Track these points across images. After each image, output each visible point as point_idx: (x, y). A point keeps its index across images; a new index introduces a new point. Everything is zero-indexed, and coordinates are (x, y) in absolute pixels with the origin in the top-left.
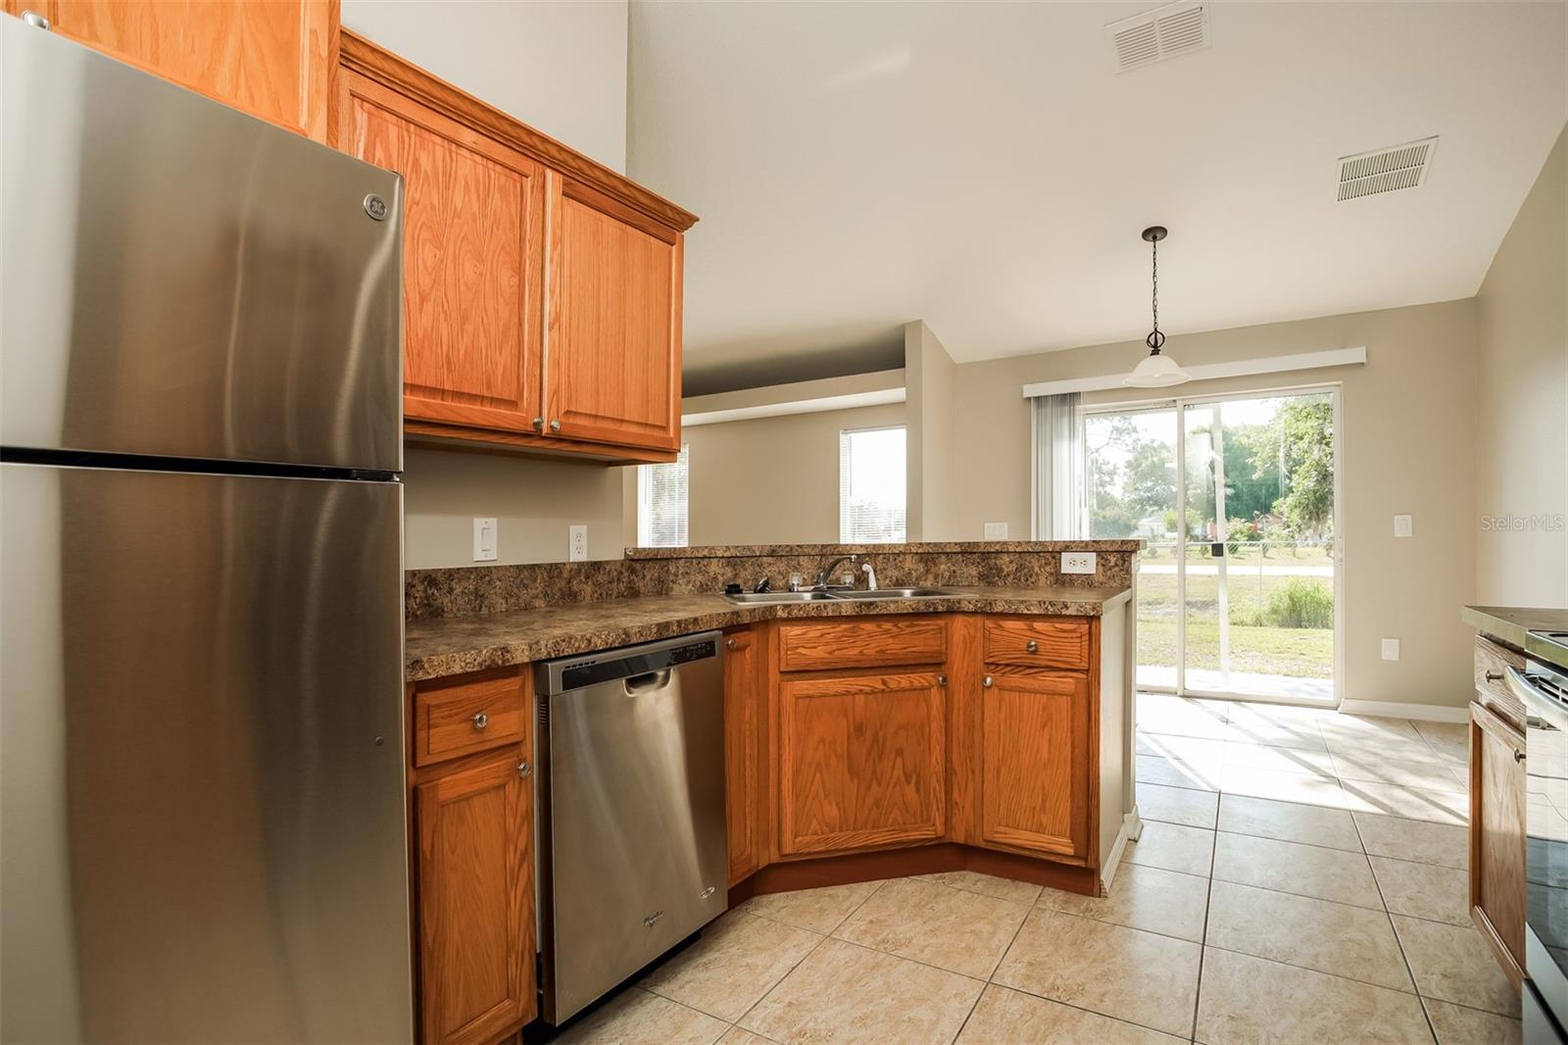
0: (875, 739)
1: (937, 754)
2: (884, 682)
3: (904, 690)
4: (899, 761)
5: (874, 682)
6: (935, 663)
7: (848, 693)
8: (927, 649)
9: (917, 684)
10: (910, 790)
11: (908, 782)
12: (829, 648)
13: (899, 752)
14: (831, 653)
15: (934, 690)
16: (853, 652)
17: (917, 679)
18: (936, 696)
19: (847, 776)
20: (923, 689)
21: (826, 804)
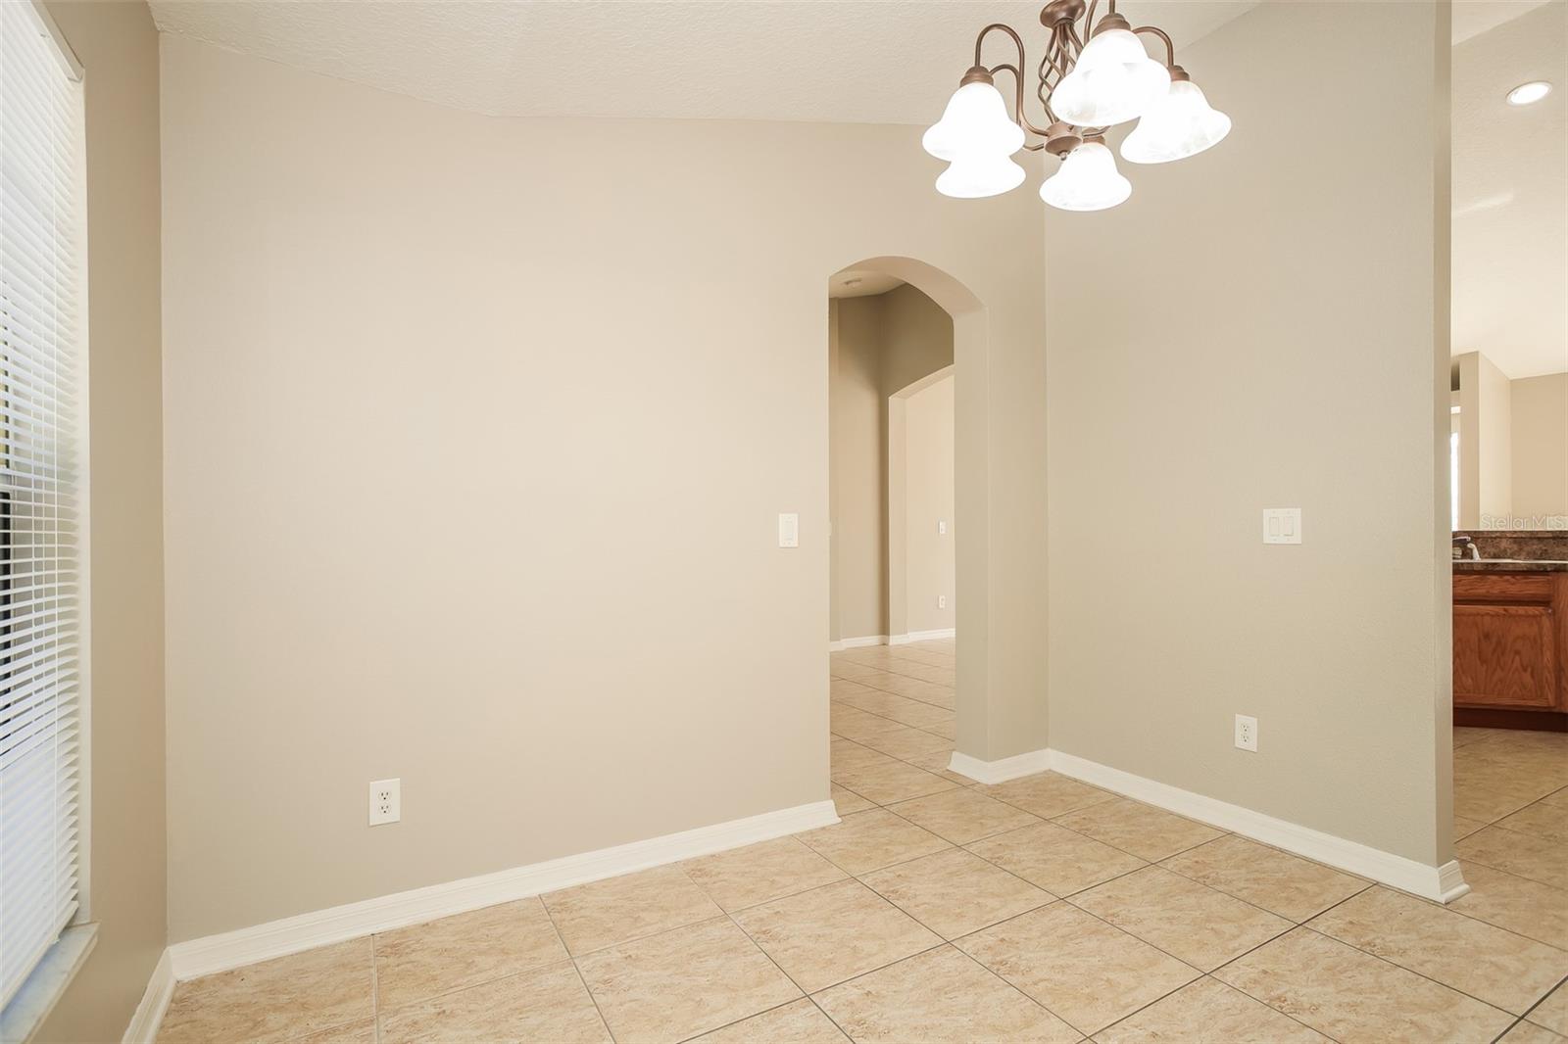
0: (1499, 643)
1: (1548, 655)
2: (1505, 610)
3: (1520, 616)
4: (1517, 658)
5: (1499, 609)
6: (1545, 602)
7: (1478, 614)
8: (1538, 592)
9: (1530, 613)
10: (1527, 678)
11: (1525, 670)
12: (1464, 588)
13: (1517, 653)
14: (1467, 590)
15: (1544, 618)
16: (1482, 591)
17: (1532, 610)
18: (1546, 623)
19: (1478, 663)
20: (1535, 616)
21: (1464, 678)
